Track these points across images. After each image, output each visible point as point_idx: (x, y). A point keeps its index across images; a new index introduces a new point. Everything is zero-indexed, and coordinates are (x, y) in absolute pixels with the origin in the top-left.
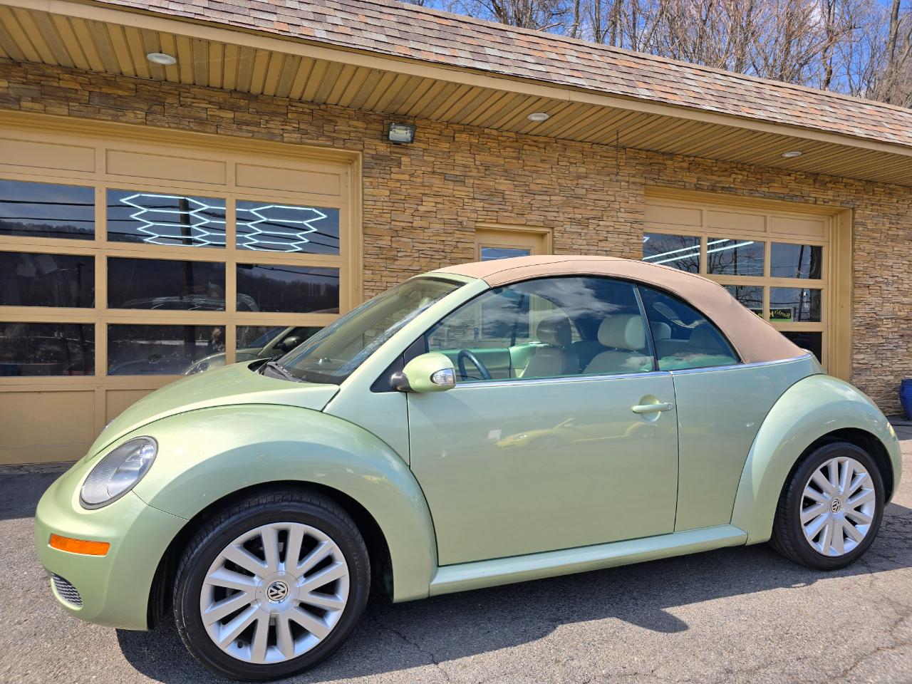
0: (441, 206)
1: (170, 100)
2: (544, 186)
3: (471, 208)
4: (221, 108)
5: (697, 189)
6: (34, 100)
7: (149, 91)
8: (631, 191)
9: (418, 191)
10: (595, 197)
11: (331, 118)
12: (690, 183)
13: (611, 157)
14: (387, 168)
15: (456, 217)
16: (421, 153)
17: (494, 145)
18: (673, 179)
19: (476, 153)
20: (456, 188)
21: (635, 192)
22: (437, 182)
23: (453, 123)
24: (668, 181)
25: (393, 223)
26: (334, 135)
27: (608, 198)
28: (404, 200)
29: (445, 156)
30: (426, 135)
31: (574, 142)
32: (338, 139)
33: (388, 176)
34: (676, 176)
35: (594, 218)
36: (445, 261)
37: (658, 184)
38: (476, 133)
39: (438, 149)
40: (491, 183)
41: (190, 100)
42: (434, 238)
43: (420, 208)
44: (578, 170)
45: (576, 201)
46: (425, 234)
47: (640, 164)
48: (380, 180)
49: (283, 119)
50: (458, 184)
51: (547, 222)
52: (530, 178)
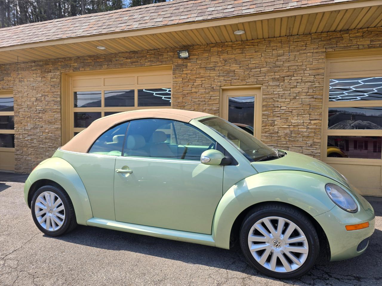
0: (204, 81)
1: (114, 59)
2: (256, 64)
3: (218, 80)
4: (127, 59)
5: (369, 47)
6: (83, 67)
7: (108, 58)
8: (314, 57)
9: (194, 77)
10: (289, 65)
11: (161, 54)
12: (363, 45)
13: (301, 41)
14: (181, 69)
15: (210, 86)
16: (196, 60)
17: (230, 49)
18: (349, 45)
19: (221, 55)
20: (211, 73)
21: (317, 57)
22: (202, 72)
23: (210, 44)
24: (344, 47)
25: (184, 92)
26: (162, 60)
27: (297, 64)
28: (188, 81)
29: (206, 60)
30: (198, 52)
31: (275, 38)
32: (163, 61)
33: (182, 73)
34: (351, 42)
35: (288, 76)
36: (205, 105)
37: (335, 50)
38: (220, 46)
39: (203, 57)
40: (228, 68)
41: (118, 58)
42: (201, 96)
43: (195, 84)
44: (277, 52)
45: (275, 69)
46: (197, 95)
47: (322, 41)
48: (179, 75)
49: (145, 58)
50: (212, 70)
51: (258, 82)
52: (249, 62)
